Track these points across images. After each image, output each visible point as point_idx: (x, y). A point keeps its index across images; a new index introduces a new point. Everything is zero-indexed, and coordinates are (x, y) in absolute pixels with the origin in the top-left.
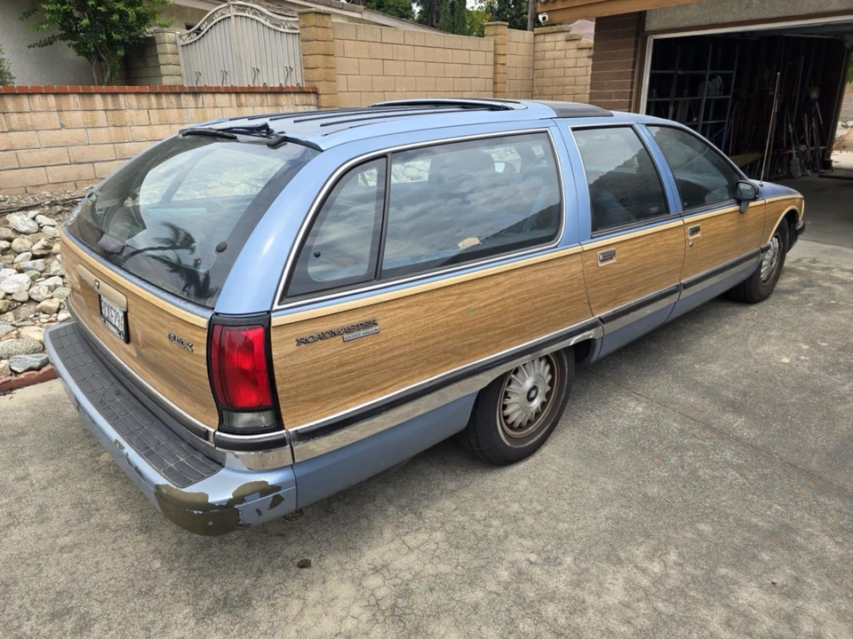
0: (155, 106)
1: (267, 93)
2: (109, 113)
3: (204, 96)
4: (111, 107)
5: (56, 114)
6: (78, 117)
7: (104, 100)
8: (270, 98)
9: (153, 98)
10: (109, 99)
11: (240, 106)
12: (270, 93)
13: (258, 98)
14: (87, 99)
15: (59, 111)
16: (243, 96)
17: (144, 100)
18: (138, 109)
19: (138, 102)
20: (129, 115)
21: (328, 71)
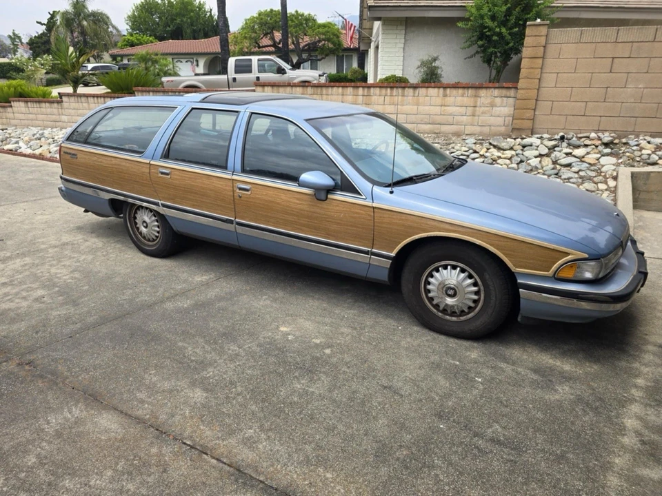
0: (389, 94)
1: (468, 88)
2: (365, 97)
3: (420, 89)
4: (366, 94)
5: (341, 96)
6: (350, 98)
7: (363, 91)
8: (470, 91)
9: (389, 90)
10: (366, 90)
11: (445, 96)
12: (472, 87)
13: (460, 91)
14: (356, 90)
15: (343, 95)
16: (448, 90)
17: (384, 91)
18: (380, 96)
19: (380, 91)
20: (374, 98)
21: (532, 70)
